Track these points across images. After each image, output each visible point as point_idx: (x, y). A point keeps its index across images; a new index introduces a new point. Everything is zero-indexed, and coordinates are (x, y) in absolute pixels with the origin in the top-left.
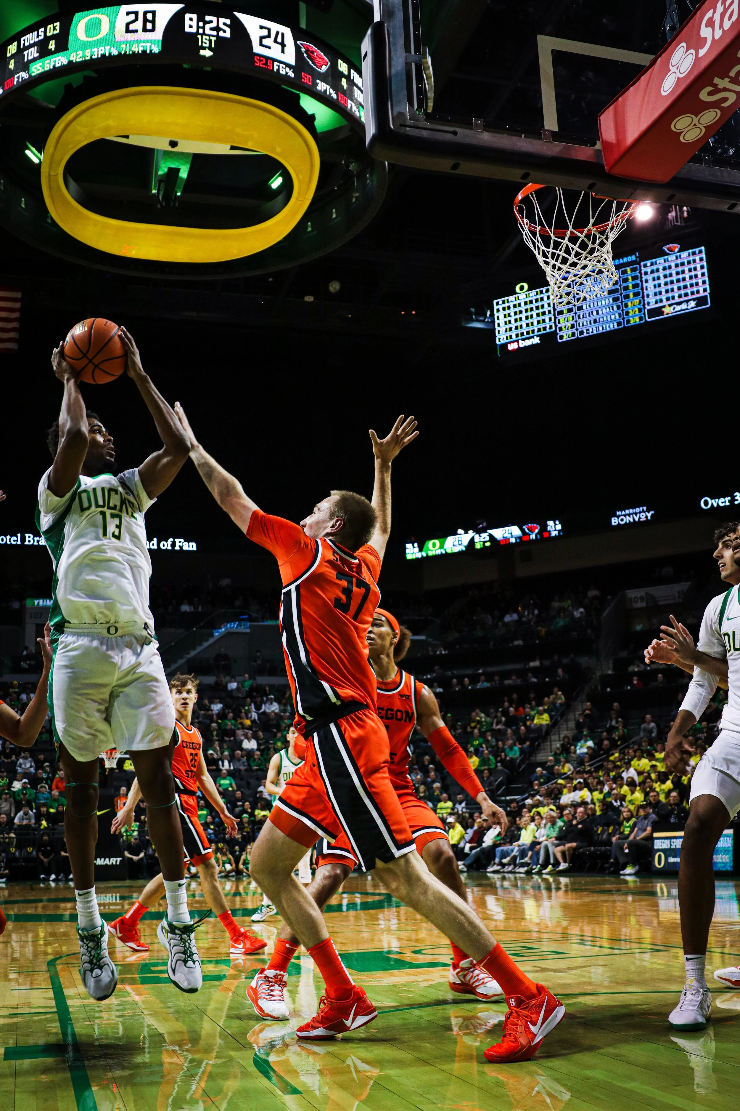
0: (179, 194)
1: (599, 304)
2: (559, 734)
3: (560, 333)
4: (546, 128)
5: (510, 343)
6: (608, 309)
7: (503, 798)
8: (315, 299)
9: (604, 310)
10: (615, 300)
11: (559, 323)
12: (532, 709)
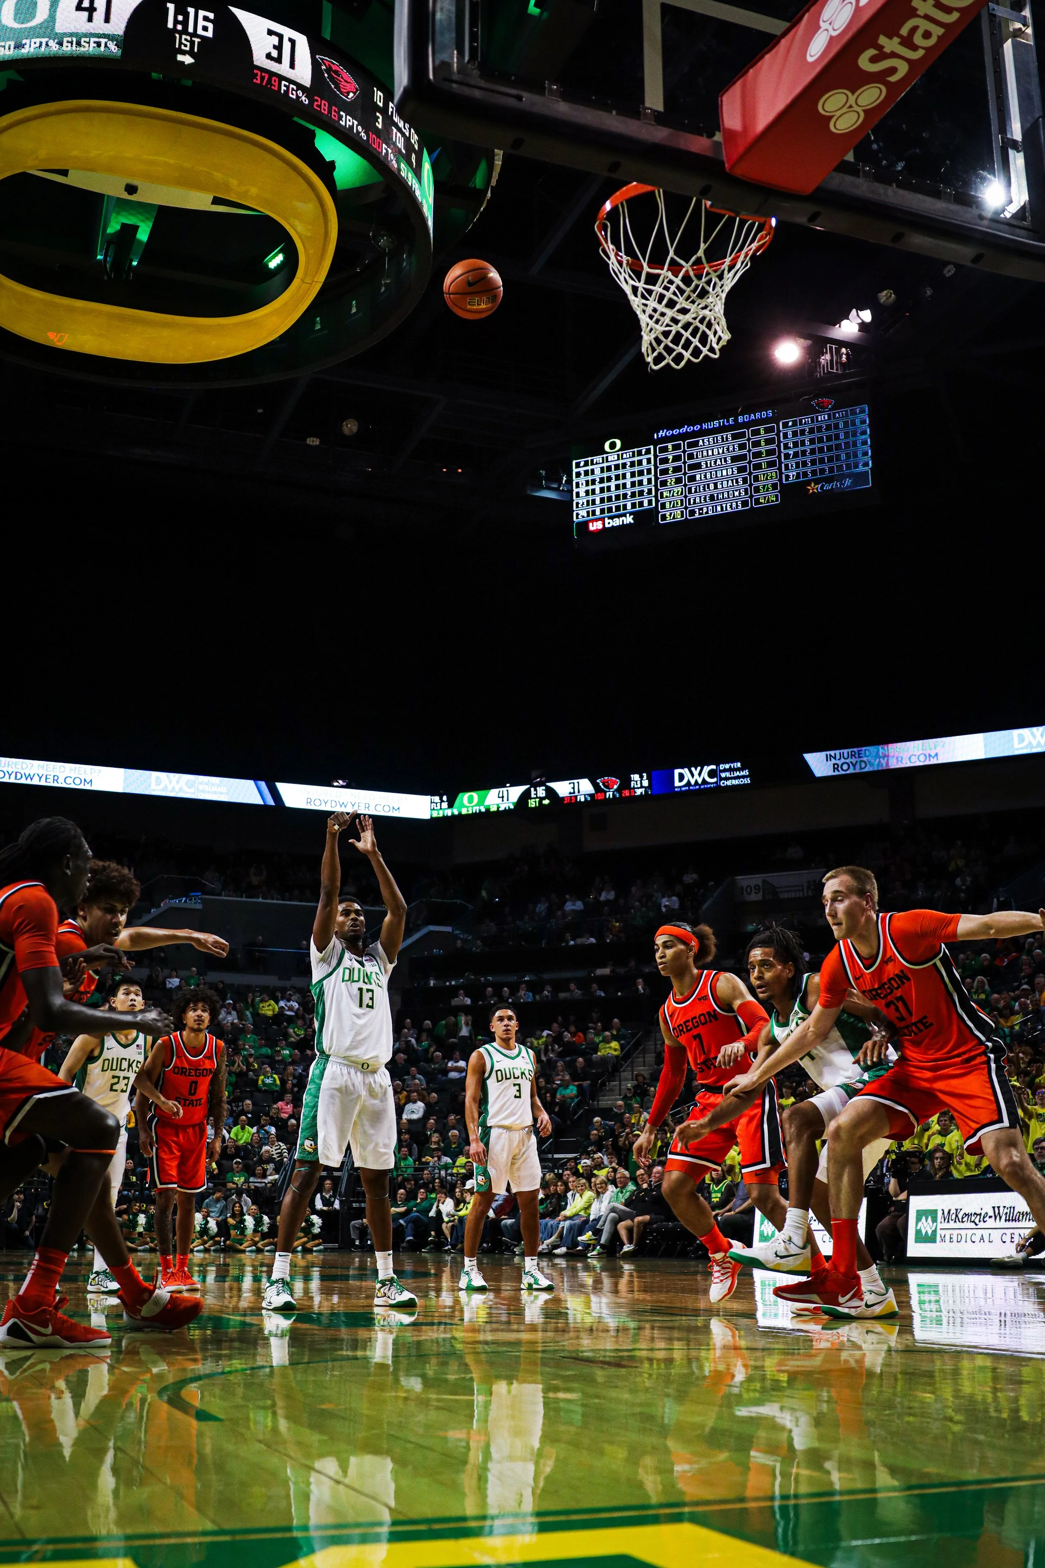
0: (135, 263)
1: (719, 474)
2: (633, 1072)
3: (662, 512)
4: (647, 104)
5: (593, 521)
6: (730, 483)
7: (550, 1156)
8: (321, 443)
9: (725, 483)
10: (741, 470)
11: (662, 497)
12: (597, 1034)
